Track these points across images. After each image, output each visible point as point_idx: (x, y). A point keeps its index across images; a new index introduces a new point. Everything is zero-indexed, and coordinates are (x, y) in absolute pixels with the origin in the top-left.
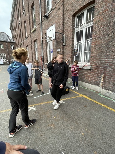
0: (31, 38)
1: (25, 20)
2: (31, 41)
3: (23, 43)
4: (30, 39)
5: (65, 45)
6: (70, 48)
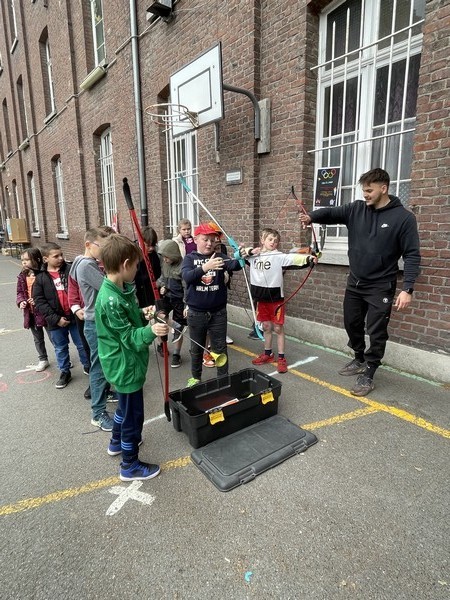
1: (46, 29)
6: (295, 168)
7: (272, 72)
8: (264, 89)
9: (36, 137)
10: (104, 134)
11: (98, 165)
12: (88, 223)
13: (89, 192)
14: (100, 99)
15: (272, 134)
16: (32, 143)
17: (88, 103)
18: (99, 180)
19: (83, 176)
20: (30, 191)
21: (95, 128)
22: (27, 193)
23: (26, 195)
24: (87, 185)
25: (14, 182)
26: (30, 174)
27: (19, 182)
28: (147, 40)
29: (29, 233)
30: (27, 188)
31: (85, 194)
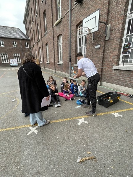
0: (53, 33)
1: (45, 10)
2: (53, 36)
3: (42, 40)
5: (108, 40)
6: (117, 44)
7: (112, 16)
8: (109, 21)
9: (42, 38)
10: (60, 37)
11: (58, 45)
12: (55, 60)
14: (59, 28)
15: (110, 34)
16: (41, 40)
17: (56, 29)
18: (58, 49)
19: (54, 48)
20: (40, 52)
21: (57, 35)
22: (39, 52)
23: (39, 53)
24: (55, 50)
25: (36, 50)
26: (40, 48)
27: (37, 50)
28: (74, 10)
29: (39, 62)
30: (39, 51)
31: (54, 52)
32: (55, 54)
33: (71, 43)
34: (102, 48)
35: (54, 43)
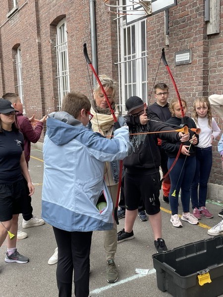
0: (37, 11)
2: (38, 22)
4: (34, 16)
5: (216, 34)
10: (60, 24)
11: (54, 52)
12: (43, 103)
13: (45, 76)
15: (221, 16)
18: (55, 66)
19: (41, 62)
21: (52, 20)
24: (44, 69)
31: (41, 78)
32: (45, 84)
33: (96, 45)
34: (199, 61)
35: (40, 45)
